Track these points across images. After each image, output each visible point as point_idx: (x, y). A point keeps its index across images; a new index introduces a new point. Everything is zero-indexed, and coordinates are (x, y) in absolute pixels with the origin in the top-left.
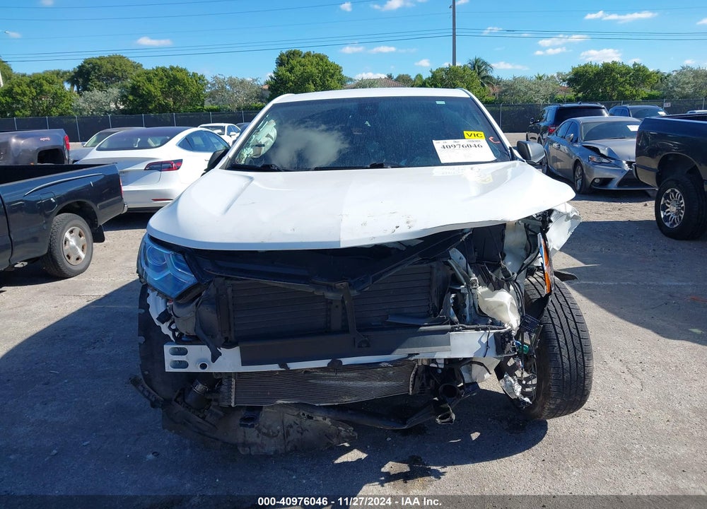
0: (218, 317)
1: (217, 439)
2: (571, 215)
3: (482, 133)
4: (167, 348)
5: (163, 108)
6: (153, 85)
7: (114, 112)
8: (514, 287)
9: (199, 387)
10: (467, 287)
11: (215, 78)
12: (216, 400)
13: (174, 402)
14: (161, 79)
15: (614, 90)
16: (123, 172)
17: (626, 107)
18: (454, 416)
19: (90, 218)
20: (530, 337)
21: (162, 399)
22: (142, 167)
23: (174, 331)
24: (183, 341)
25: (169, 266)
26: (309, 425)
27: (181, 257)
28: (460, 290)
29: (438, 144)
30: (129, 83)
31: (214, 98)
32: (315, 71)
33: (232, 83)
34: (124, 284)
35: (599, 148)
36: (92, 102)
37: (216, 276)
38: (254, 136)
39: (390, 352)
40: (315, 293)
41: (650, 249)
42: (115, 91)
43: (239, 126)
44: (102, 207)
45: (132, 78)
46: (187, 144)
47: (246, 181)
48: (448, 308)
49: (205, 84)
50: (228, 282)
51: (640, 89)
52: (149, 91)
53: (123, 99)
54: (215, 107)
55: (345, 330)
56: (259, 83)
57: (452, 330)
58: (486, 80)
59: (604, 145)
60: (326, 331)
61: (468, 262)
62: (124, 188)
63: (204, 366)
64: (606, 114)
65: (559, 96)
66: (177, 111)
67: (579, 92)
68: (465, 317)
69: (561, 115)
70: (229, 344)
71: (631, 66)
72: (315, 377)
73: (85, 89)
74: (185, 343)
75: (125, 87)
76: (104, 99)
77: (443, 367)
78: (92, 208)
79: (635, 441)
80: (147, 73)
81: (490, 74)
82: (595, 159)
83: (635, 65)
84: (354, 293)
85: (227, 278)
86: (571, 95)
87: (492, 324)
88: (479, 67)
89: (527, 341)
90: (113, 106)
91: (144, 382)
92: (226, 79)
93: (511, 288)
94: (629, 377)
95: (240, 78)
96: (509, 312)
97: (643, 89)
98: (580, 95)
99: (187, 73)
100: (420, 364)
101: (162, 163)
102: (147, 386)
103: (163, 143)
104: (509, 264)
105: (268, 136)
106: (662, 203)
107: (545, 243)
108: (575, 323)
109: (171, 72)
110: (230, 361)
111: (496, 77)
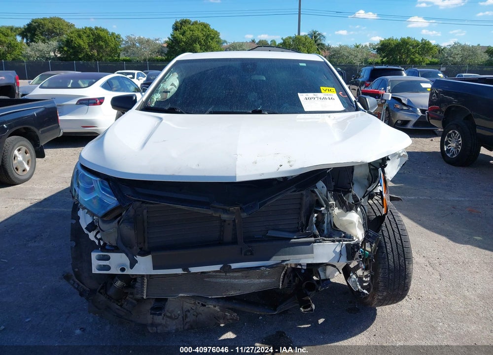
0: (135, 231)
1: (132, 321)
2: (402, 154)
3: (334, 89)
4: (94, 255)
5: (89, 58)
6: (83, 40)
7: (53, 59)
8: (361, 209)
9: (119, 283)
10: (327, 209)
11: (128, 37)
12: (132, 294)
13: (98, 293)
14: (88, 36)
15: (407, 57)
16: (60, 106)
17: (416, 70)
18: (313, 307)
19: (34, 140)
20: (371, 246)
21: (88, 289)
22: (74, 102)
23: (99, 240)
24: (107, 249)
25: (96, 188)
26: (203, 311)
27: (106, 183)
28: (321, 211)
29: (302, 96)
30: (64, 37)
31: (127, 52)
32: (200, 35)
33: (141, 41)
34: (59, 191)
35: (402, 98)
36: (36, 51)
37: (135, 201)
38: (162, 85)
39: (268, 259)
40: (214, 215)
41: (437, 173)
42: (54, 43)
43: (146, 73)
44: (43, 132)
45: (67, 34)
46: (108, 86)
47: (156, 121)
48: (312, 225)
49: (121, 41)
50: (144, 205)
51: (425, 58)
52: (80, 44)
53: (60, 49)
54: (128, 58)
55: (234, 242)
56: (160, 42)
57: (315, 242)
58: (320, 46)
59: (405, 97)
60: (220, 242)
61: (329, 190)
62: (60, 118)
63: (123, 270)
64: (404, 74)
65: (370, 60)
66: (100, 60)
67: (384, 57)
68: (324, 231)
69: (375, 74)
70: (143, 253)
71: (420, 40)
72: (209, 277)
73: (32, 41)
74: (108, 251)
75: (61, 40)
76: (46, 49)
77: (305, 268)
78: (36, 133)
79: (439, 320)
80: (78, 31)
81: (323, 42)
82: (398, 106)
83: (422, 40)
84: (244, 215)
85: (143, 202)
86: (379, 59)
87: (344, 237)
88: (315, 37)
89: (368, 249)
90: (52, 54)
91: (74, 278)
92: (136, 38)
93: (359, 209)
94: (430, 269)
95: (146, 38)
96: (357, 228)
97: (427, 57)
98: (384, 60)
99: (108, 32)
100: (289, 266)
101: (89, 99)
102: (76, 280)
103: (90, 84)
104: (357, 191)
105: (173, 84)
106: (445, 140)
107: (384, 175)
108: (400, 235)
109: (95, 31)
110: (144, 266)
111: (327, 45)
